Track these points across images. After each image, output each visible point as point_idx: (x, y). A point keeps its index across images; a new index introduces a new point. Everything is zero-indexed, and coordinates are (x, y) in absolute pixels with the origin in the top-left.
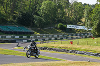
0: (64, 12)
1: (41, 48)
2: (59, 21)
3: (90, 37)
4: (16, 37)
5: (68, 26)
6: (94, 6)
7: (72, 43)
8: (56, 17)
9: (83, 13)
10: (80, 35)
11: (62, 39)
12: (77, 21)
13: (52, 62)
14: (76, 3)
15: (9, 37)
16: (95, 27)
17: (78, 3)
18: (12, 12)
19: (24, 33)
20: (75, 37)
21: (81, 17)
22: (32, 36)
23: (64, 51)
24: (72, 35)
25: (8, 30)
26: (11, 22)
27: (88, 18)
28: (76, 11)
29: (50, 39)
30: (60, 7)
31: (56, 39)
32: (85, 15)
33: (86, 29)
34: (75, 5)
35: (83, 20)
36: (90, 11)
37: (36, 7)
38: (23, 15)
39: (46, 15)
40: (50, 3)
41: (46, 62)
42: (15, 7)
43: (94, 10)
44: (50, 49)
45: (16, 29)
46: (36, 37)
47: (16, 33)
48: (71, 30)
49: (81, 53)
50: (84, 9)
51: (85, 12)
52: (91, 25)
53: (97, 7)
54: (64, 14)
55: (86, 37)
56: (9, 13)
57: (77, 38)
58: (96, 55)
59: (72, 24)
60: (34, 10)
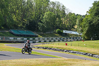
0: (61, 21)
1: (43, 48)
2: (57, 28)
3: (81, 40)
4: (25, 39)
5: (64, 32)
6: (84, 16)
7: (66, 44)
8: (55, 24)
9: (76, 21)
10: (73, 38)
11: (59, 41)
12: (71, 28)
13: (51, 59)
14: (71, 14)
15: (19, 39)
16: (85, 32)
17: (72, 14)
18: (22, 19)
19: (31, 36)
20: (69, 40)
21: (74, 25)
22: (36, 39)
23: (61, 50)
24: (67, 38)
25: (19, 34)
26: (21, 27)
27: (80, 26)
28: (70, 20)
29: (50, 41)
30: (58, 16)
31: (55, 41)
32: (77, 23)
33: (78, 34)
34: (70, 15)
35: (76, 27)
36: (81, 20)
37: (40, 17)
38: (30, 22)
39: (47, 22)
40: (51, 14)
41: (47, 59)
42: (24, 16)
43: (84, 19)
44: (50, 49)
45: (25, 32)
46: (39, 39)
47: (24, 36)
48: (66, 35)
49: (73, 53)
50: (77, 18)
51: (77, 21)
52: (82, 31)
53: (86, 17)
54: (61, 22)
55: (78, 40)
56: (20, 21)
57: (71, 41)
58: (85, 54)
59: (67, 30)
60: (39, 19)
